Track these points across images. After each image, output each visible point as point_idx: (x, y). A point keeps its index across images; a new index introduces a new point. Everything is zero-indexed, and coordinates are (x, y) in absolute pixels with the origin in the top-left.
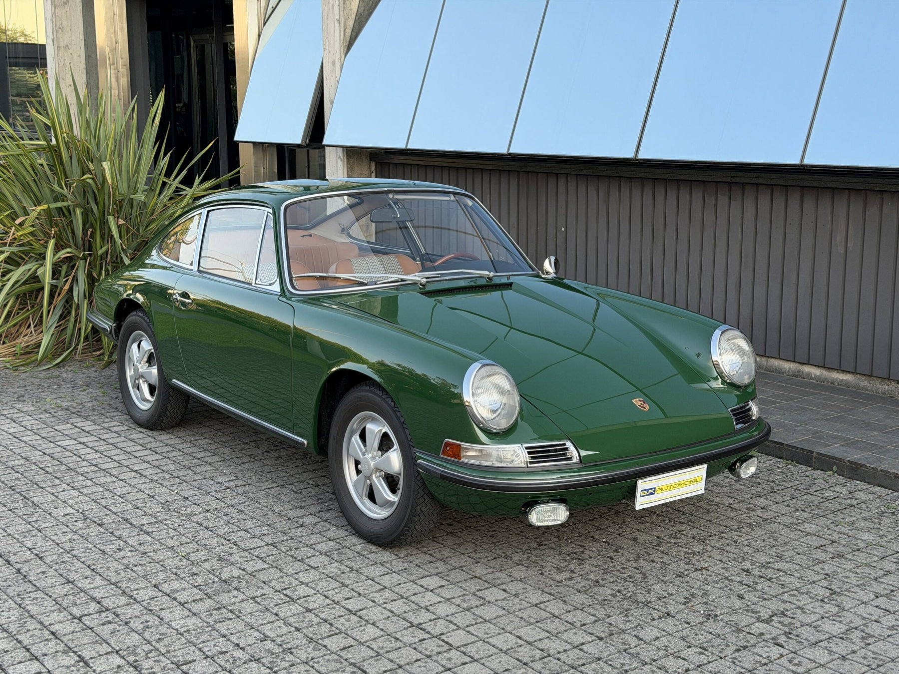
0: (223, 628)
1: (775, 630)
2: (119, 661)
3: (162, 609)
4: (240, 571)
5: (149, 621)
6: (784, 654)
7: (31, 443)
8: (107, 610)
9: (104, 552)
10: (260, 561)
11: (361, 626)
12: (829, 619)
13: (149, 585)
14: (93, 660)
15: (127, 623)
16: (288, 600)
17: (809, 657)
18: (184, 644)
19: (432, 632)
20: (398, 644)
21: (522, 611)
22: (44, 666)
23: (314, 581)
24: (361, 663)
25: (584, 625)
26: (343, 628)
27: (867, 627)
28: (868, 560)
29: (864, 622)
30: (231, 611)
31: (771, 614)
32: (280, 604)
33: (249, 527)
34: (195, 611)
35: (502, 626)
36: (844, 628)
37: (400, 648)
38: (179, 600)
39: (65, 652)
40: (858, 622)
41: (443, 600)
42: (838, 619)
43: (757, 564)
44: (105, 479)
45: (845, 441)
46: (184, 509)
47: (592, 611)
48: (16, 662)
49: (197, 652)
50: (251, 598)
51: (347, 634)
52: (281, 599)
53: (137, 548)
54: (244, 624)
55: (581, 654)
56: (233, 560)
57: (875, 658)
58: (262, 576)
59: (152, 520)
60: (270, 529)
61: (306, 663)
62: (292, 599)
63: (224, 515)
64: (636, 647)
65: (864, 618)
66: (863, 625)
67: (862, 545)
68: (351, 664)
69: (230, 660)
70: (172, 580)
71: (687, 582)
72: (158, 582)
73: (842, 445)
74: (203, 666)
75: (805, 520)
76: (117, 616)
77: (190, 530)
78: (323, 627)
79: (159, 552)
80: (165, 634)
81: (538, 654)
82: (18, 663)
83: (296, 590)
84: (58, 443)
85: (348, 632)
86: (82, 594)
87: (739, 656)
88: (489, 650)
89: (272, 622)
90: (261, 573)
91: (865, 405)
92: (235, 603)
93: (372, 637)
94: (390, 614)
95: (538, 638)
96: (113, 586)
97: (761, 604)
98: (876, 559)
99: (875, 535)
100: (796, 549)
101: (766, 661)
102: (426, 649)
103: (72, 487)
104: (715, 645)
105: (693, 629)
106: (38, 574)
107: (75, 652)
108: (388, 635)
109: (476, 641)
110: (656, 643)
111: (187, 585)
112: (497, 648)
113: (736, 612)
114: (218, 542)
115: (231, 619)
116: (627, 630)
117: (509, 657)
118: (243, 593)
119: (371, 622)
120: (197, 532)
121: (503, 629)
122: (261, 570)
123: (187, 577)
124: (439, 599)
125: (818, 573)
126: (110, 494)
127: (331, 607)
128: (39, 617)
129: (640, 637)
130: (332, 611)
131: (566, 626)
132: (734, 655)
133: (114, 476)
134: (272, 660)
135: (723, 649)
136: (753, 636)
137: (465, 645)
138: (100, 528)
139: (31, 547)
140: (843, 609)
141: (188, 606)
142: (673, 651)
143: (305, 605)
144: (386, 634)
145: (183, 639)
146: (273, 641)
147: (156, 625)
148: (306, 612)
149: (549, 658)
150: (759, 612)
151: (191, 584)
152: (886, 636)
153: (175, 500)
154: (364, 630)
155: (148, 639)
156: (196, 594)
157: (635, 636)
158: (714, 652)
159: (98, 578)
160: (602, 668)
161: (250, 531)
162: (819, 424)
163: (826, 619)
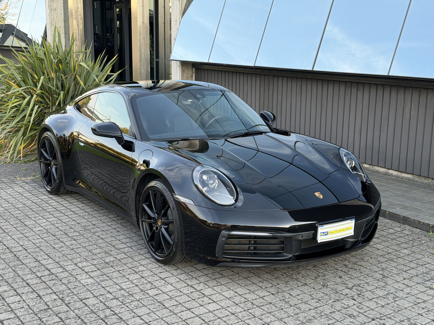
0: (103, 284)
1: (354, 293)
2: (56, 297)
3: (77, 275)
4: (114, 259)
5: (71, 280)
6: (356, 303)
7: (27, 197)
8: (53, 274)
9: (54, 248)
10: (124, 254)
11: (165, 285)
12: (380, 289)
13: (73, 263)
14: (44, 296)
15: (61, 280)
16: (134, 272)
17: (366, 305)
18: (85, 291)
19: (197, 288)
20: (181, 294)
21: (239, 281)
22: (22, 298)
23: (147, 264)
24: (163, 302)
25: (267, 288)
26: (157, 286)
27: (397, 293)
28: (404, 262)
29: (396, 290)
30: (108, 277)
31: (353, 285)
32: (130, 274)
33: (121, 239)
34: (92, 276)
35: (229, 287)
36: (386, 293)
37: (181, 295)
38: (85, 270)
39: (32, 292)
40: (393, 290)
41: (204, 274)
42: (384, 289)
43: (351, 262)
44: (59, 215)
45: (403, 206)
46: (93, 229)
47: (271, 282)
48: (10, 296)
49: (91, 294)
50: (118, 271)
51: (158, 289)
52: (131, 272)
53: (69, 246)
54: (113, 282)
55: (263, 301)
56: (111, 253)
57: (398, 307)
58: (123, 261)
59: (78, 234)
60: (130, 240)
61: (138, 301)
62: (136, 272)
63: (110, 233)
64: (288, 298)
65: (396, 289)
66: (395, 292)
67: (402, 255)
68: (158, 302)
69: (105, 298)
70: (83, 262)
71: (317, 270)
72: (77, 262)
73: (401, 208)
74: (92, 301)
75: (378, 243)
76: (57, 277)
77: (94, 239)
78: (148, 285)
79: (79, 249)
80: (77, 286)
81: (243, 300)
82: (11, 297)
83: (138, 268)
84: (39, 197)
85: (159, 288)
86: (43, 267)
87: (335, 304)
88: (221, 298)
89: (126, 282)
90: (124, 260)
91: (416, 189)
92: (110, 273)
93: (169, 290)
94: (179, 280)
95: (244, 293)
96: (56, 263)
97: (349, 281)
98: (407, 262)
99: (409, 251)
100: (371, 256)
101: (347, 306)
102: (193, 296)
103: (43, 218)
104: (325, 299)
105: (316, 291)
106: (24, 257)
107: (36, 293)
108: (177, 289)
109: (216, 294)
110: (298, 297)
111: (90, 264)
112: (225, 297)
113: (337, 284)
114: (106, 245)
115: (107, 280)
116: (285, 291)
117: (230, 301)
118: (114, 268)
119: (170, 283)
120: (97, 240)
121: (229, 288)
122: (124, 258)
123: (90, 260)
124: (202, 274)
125: (379, 267)
126: (60, 222)
127: (153, 276)
128: (22, 276)
129: (291, 294)
130: (153, 278)
131: (258, 288)
132: (332, 304)
133: (63, 213)
134: (123, 299)
135: (328, 301)
136: (343, 295)
137: (211, 295)
138: (54, 237)
139: (22, 245)
140: (387, 284)
141: (89, 273)
142: (305, 301)
143: (141, 275)
144: (176, 289)
145: (85, 288)
146: (125, 290)
147: (74, 282)
148: (142, 278)
149: (248, 302)
150: (348, 284)
151: (92, 264)
152: (405, 297)
153: (89, 225)
154: (166, 287)
155: (69, 287)
156: (93, 268)
157: (289, 293)
158: (324, 302)
159: (50, 260)
160: (271, 307)
161: (121, 240)
162: (392, 198)
163: (378, 289)
